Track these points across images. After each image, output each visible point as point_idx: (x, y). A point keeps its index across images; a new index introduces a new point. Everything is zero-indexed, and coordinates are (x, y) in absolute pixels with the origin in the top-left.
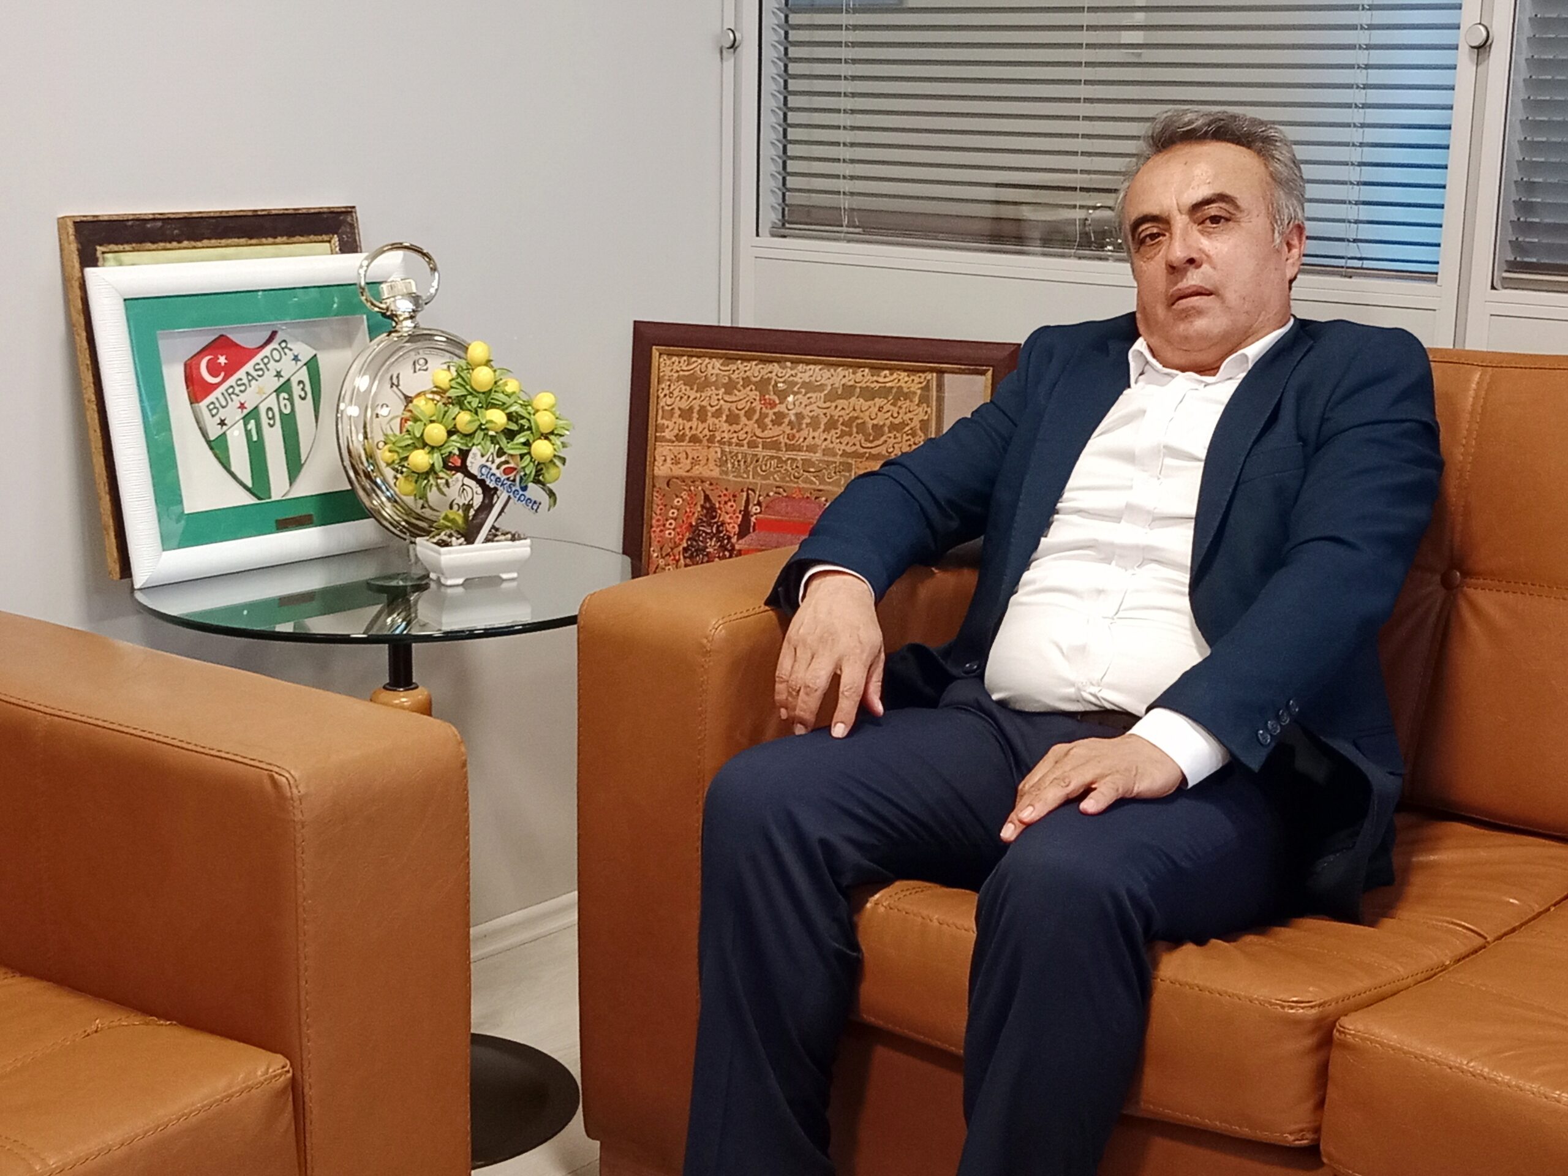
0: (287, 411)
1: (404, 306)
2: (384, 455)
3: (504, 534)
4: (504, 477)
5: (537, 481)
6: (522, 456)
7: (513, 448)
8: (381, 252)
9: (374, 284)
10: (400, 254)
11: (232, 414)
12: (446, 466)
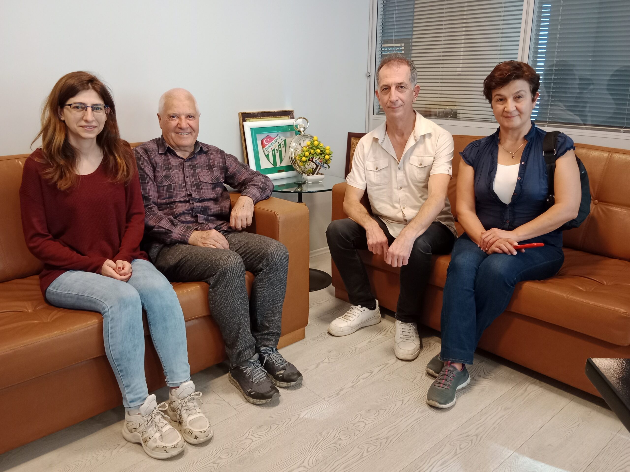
0: (280, 150)
1: (302, 129)
2: (297, 158)
3: (320, 173)
4: (320, 163)
5: (326, 163)
6: (323, 158)
7: (322, 157)
8: (298, 119)
9: (296, 125)
10: (302, 119)
11: (270, 150)
12: (309, 160)
